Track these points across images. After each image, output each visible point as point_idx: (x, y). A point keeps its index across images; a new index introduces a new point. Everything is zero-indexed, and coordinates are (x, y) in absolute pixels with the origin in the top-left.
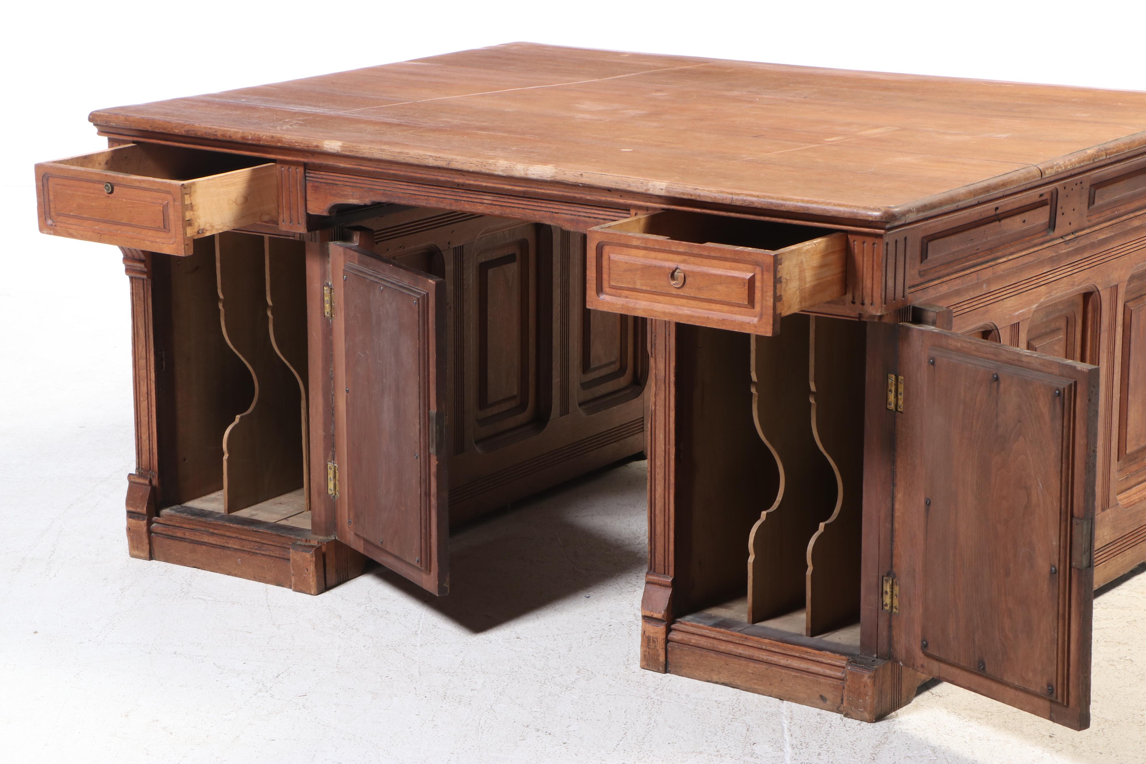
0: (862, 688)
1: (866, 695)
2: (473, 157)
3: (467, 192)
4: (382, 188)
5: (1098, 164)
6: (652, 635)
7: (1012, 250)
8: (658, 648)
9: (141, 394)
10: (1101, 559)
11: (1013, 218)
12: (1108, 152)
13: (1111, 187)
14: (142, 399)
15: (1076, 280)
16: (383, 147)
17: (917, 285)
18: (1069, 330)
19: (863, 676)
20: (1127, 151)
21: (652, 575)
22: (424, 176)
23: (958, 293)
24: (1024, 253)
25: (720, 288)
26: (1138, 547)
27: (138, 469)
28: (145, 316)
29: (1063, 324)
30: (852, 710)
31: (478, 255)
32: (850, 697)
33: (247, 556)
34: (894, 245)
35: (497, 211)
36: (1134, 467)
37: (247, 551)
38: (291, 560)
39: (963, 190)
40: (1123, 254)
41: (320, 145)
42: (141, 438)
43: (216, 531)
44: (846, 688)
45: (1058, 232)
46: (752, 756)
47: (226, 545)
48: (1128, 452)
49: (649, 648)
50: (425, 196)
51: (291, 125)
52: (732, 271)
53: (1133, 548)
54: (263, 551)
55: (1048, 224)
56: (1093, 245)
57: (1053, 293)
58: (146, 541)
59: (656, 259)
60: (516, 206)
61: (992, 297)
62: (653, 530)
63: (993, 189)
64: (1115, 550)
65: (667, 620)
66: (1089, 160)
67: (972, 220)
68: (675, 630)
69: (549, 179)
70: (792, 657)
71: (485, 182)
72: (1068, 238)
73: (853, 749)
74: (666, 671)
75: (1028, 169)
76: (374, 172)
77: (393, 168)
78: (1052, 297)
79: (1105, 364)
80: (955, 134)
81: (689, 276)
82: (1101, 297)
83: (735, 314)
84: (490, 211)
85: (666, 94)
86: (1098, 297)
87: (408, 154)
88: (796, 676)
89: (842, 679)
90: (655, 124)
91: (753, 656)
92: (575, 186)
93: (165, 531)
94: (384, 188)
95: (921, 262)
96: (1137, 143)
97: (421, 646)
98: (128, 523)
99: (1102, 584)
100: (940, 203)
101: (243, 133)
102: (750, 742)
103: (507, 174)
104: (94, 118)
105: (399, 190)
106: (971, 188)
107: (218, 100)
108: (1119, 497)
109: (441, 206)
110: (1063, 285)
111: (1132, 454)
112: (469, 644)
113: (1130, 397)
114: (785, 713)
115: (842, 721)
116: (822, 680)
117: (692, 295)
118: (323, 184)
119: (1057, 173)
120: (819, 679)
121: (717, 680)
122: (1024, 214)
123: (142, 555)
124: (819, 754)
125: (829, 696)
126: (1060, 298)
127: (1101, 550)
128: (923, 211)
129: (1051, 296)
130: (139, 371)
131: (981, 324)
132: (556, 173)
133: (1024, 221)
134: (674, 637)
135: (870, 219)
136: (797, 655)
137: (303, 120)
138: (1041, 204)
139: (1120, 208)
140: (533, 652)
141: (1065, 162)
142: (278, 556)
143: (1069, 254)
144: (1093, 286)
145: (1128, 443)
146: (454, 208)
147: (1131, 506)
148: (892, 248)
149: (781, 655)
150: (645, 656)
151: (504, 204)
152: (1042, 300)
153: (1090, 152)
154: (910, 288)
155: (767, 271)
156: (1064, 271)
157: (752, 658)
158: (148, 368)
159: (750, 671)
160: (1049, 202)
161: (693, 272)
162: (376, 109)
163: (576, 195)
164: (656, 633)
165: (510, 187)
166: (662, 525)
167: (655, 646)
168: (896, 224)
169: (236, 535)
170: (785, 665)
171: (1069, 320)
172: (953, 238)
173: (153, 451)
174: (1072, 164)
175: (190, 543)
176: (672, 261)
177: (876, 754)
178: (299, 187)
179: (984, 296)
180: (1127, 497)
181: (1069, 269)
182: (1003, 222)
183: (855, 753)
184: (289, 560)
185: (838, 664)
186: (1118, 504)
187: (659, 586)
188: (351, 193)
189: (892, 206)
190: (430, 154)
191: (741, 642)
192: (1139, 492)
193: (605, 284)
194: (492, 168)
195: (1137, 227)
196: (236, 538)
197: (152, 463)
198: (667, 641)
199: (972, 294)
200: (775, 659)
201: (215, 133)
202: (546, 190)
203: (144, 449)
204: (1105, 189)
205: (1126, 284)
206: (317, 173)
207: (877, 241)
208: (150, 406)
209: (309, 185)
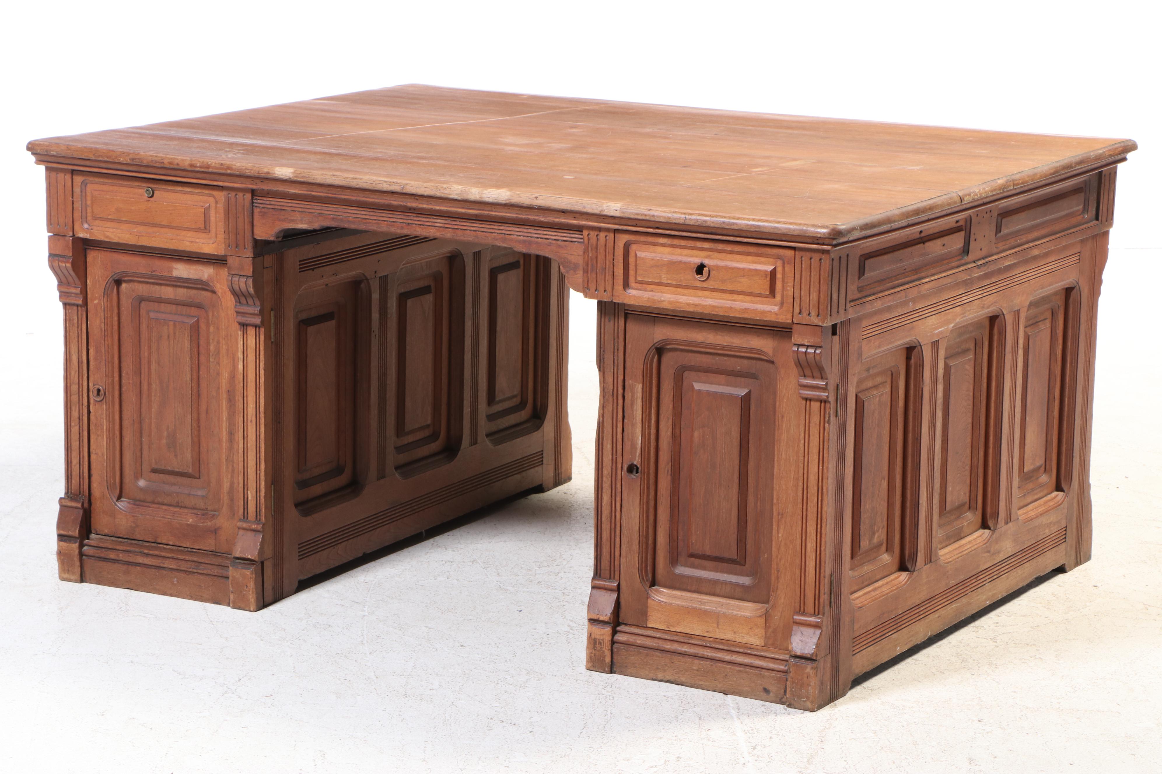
0: (805, 679)
1: (809, 685)
2: (426, 182)
3: (419, 216)
4: (331, 213)
5: (1006, 194)
6: (598, 637)
7: (933, 271)
8: (604, 649)
9: (72, 419)
10: (1004, 570)
11: (934, 241)
12: (1016, 182)
13: (1015, 217)
14: (73, 424)
15: (985, 302)
16: (335, 173)
17: (856, 300)
18: (977, 351)
19: (806, 667)
20: (1030, 183)
21: (598, 580)
22: (377, 201)
23: (889, 309)
24: (943, 275)
25: (743, 280)
26: (1035, 560)
27: (67, 493)
28: (78, 342)
29: (972, 345)
30: (795, 701)
31: (398, 285)
32: (793, 688)
33: (183, 575)
34: (839, 260)
35: (449, 235)
36: (1030, 486)
37: (184, 571)
38: (230, 578)
39: (897, 212)
40: (1024, 280)
41: (271, 172)
42: (71, 463)
43: (151, 552)
44: (789, 679)
45: (971, 257)
46: (709, 740)
47: (162, 565)
48: (1025, 470)
49: (595, 650)
50: (375, 220)
51: (234, 154)
52: (754, 265)
53: (1030, 561)
54: (200, 570)
55: (962, 249)
56: (1000, 271)
57: (966, 314)
58: (78, 563)
59: (681, 255)
60: (469, 228)
61: (917, 315)
62: (599, 537)
63: (922, 212)
64: (1016, 562)
65: (613, 622)
66: (1000, 189)
67: (900, 242)
68: (620, 632)
69: (504, 202)
70: (735, 653)
71: (438, 206)
72: (979, 263)
73: (802, 733)
74: (611, 672)
75: (950, 196)
76: (325, 197)
77: (344, 193)
78: (966, 318)
79: (1009, 384)
80: (870, 166)
81: (713, 270)
82: (1006, 320)
83: (756, 303)
84: (442, 233)
85: (581, 130)
86: (1003, 320)
87: (361, 179)
88: (740, 671)
89: (786, 672)
90: (584, 156)
91: (698, 654)
92: (530, 208)
93: (98, 553)
94: (334, 213)
95: (859, 278)
96: (1038, 176)
97: (371, 653)
98: (59, 546)
99: (1005, 595)
100: (879, 223)
101: (191, 160)
102: (704, 728)
103: (462, 198)
104: (32, 147)
105: (349, 215)
106: (904, 210)
107: (147, 132)
108: (1020, 512)
109: (393, 230)
110: (975, 307)
111: (1029, 472)
112: (416, 652)
113: (1027, 418)
114: (731, 705)
115: (786, 710)
116: (766, 674)
117: (716, 288)
118: (271, 210)
119: (974, 200)
120: (762, 673)
121: (662, 678)
122: (944, 238)
123: (73, 577)
124: (771, 738)
125: (773, 688)
126: (972, 320)
127: (1004, 561)
128: (866, 229)
129: (965, 316)
130: (70, 396)
131: (907, 340)
132: (511, 196)
133: (944, 245)
134: (619, 638)
135: (819, 236)
136: (741, 650)
137: (244, 150)
138: (956, 230)
139: (1022, 237)
140: (480, 658)
141: (980, 190)
142: (216, 574)
143: (980, 278)
144: (998, 309)
145: (1025, 462)
146: (405, 232)
147: (1029, 521)
148: (836, 263)
149: (725, 651)
150: (591, 657)
151: (456, 227)
152: (958, 320)
153: (1000, 182)
154: (850, 302)
155: (788, 264)
156: (975, 294)
157: (697, 655)
158: (81, 394)
159: (695, 668)
160: (964, 228)
161: (717, 267)
162: (308, 141)
163: (530, 217)
164: (603, 635)
165: (463, 211)
166: (608, 532)
167: (601, 648)
168: (842, 240)
169: (173, 555)
170: (729, 661)
171: (977, 342)
172: (886, 257)
173: (83, 476)
174: (986, 192)
175: (124, 564)
176: (696, 257)
177: (823, 737)
178: (246, 213)
179: (910, 314)
180: (1025, 513)
181: (980, 293)
182: (927, 244)
183: (804, 736)
184: (228, 578)
185: (781, 657)
186: (1018, 519)
187: (605, 591)
188: (299, 218)
189: (838, 223)
190: (383, 179)
191: (686, 641)
192: (1035, 508)
193: (631, 279)
194: (446, 192)
195: (1036, 255)
196: (172, 558)
197: (82, 487)
198: (613, 642)
199: (900, 311)
200: (720, 655)
201: (162, 161)
202: (500, 212)
203: (74, 473)
204: (1009, 218)
205: (1026, 309)
206: (265, 199)
207: (823, 257)
208: (81, 431)
209: (256, 211)
